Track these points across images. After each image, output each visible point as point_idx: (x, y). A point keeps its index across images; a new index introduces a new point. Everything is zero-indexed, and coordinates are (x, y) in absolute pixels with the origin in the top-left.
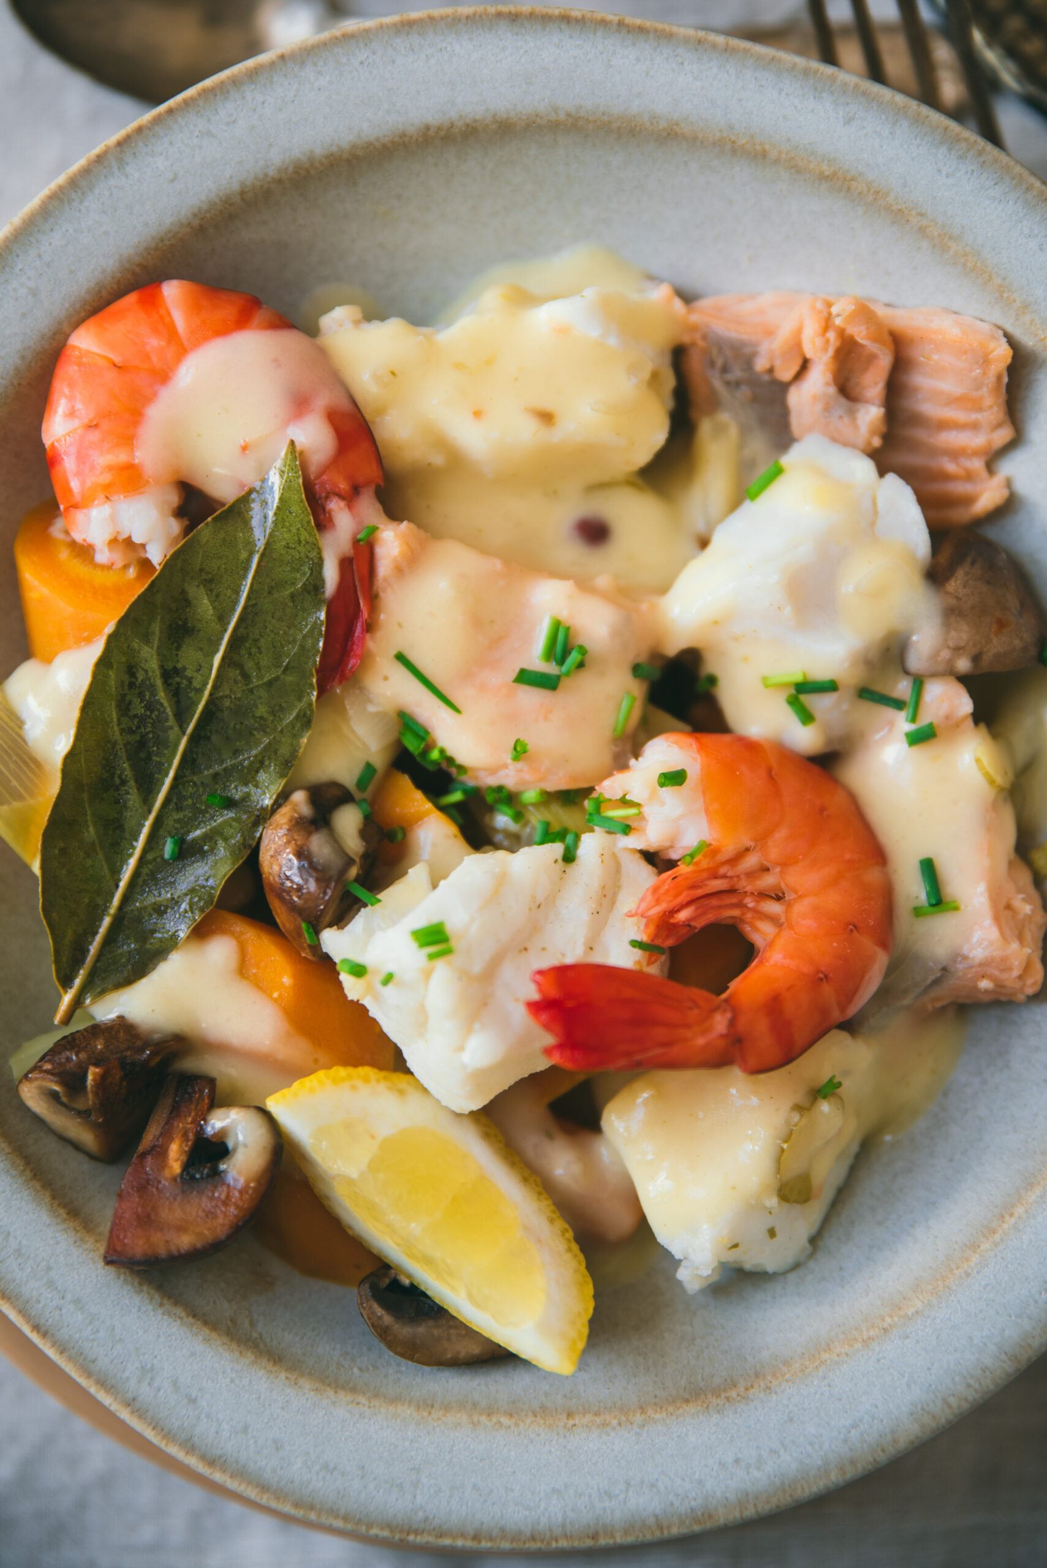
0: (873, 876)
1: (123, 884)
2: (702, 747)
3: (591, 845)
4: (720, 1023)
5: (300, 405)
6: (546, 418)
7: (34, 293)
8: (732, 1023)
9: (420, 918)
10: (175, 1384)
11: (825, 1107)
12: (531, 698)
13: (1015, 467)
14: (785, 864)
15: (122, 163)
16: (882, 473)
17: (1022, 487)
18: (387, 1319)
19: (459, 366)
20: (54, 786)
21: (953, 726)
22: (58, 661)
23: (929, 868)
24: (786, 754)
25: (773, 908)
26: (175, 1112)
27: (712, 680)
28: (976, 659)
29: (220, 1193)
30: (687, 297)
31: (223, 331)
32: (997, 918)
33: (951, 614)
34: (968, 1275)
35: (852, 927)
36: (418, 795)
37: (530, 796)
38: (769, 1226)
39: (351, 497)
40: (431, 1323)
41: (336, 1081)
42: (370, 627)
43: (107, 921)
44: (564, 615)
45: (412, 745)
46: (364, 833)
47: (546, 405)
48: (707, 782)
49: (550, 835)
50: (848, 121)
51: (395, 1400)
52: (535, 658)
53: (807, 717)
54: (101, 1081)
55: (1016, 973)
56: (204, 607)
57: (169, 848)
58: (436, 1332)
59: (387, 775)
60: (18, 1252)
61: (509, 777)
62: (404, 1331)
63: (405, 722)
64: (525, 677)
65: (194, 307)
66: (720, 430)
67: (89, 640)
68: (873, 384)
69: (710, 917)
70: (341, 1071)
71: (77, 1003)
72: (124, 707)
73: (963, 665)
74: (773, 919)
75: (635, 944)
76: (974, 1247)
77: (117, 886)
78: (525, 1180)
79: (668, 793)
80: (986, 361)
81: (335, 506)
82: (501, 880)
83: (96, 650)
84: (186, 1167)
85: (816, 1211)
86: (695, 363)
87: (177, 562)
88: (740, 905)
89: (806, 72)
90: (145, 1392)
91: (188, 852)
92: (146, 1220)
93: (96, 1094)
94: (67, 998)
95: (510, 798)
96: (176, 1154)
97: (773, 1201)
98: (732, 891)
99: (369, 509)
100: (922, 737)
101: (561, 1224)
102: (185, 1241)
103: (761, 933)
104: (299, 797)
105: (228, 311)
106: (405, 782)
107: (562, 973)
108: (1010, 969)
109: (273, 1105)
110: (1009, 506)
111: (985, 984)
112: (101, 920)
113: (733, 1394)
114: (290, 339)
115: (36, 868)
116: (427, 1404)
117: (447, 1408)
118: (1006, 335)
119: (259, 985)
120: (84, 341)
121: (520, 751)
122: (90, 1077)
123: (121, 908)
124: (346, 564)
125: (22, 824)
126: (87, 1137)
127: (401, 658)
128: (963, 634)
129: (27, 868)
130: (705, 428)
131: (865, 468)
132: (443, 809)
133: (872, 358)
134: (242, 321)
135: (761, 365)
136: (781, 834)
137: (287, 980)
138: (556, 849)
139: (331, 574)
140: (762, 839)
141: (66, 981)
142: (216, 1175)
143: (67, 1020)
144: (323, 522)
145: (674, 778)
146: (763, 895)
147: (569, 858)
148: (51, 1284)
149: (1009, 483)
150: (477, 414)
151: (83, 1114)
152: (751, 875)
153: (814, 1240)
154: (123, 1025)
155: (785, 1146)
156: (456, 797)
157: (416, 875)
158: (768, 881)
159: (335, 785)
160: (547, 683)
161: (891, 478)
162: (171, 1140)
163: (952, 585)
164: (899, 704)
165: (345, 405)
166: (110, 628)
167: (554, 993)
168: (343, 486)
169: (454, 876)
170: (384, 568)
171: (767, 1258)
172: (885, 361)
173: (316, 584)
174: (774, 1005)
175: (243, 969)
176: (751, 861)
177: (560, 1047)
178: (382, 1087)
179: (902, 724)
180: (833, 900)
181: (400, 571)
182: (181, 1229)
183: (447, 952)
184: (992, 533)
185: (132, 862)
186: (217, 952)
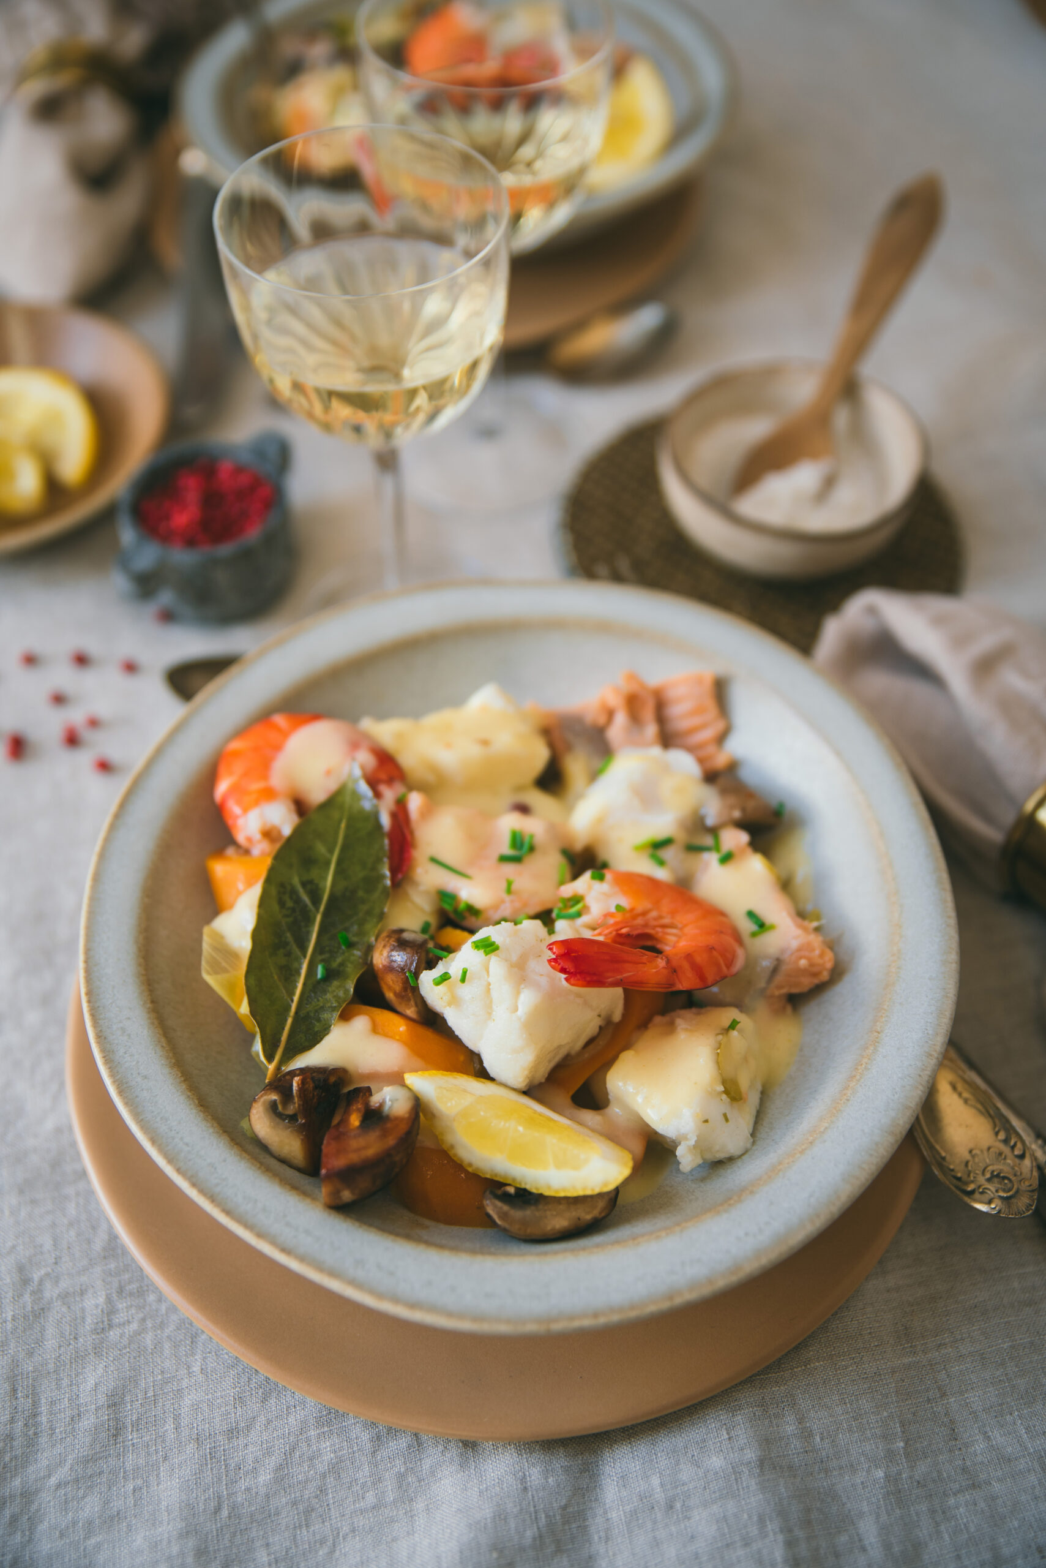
1: (296, 998)
4: (661, 963)
5: (354, 747)
6: (485, 743)
11: (733, 1036)
12: (509, 869)
13: (732, 744)
14: (672, 914)
16: (667, 747)
19: (436, 733)
21: (741, 851)
22: (238, 903)
23: (751, 914)
26: (349, 1102)
34: (848, 1100)
38: (724, 1112)
39: (390, 783)
40: (533, 1208)
42: (413, 844)
43: (290, 1021)
44: (517, 829)
45: (447, 907)
52: (507, 850)
53: (661, 863)
54: (302, 1086)
55: (817, 952)
56: (321, 848)
57: (321, 974)
58: (537, 1214)
59: (438, 930)
61: (507, 908)
63: (444, 896)
64: (504, 859)
66: (576, 758)
67: (256, 882)
68: (648, 714)
69: (639, 931)
71: (280, 1064)
72: (282, 904)
74: (674, 935)
76: (846, 1088)
77: (292, 1001)
81: (384, 787)
84: (362, 1124)
88: (653, 929)
91: (331, 975)
93: (300, 1097)
94: (272, 1066)
96: (355, 1121)
97: (721, 1093)
99: (400, 788)
100: (727, 858)
102: (370, 1153)
103: (670, 941)
105: (305, 719)
107: (563, 942)
108: (813, 950)
109: (408, 1082)
111: (803, 963)
112: (286, 1020)
113: (732, 1202)
119: (387, 1035)
121: (509, 891)
122: (295, 1084)
123: (296, 1013)
124: (394, 816)
125: (230, 987)
126: (296, 1146)
127: (434, 860)
128: (731, 800)
131: (658, 751)
133: (645, 701)
135: (589, 722)
137: (403, 1028)
139: (386, 822)
141: (270, 1058)
146: (664, 926)
148: (288, 1224)
150: (449, 745)
151: (293, 1120)
152: (656, 918)
155: (719, 1051)
158: (666, 920)
160: (516, 861)
162: (350, 1116)
164: (707, 849)
165: (377, 747)
168: (386, 778)
170: (414, 814)
172: (651, 704)
173: (378, 826)
175: (375, 1029)
176: (653, 913)
177: (573, 974)
179: (713, 857)
181: (421, 816)
182: (366, 1148)
183: (496, 949)
185: (300, 984)
186: (361, 1023)
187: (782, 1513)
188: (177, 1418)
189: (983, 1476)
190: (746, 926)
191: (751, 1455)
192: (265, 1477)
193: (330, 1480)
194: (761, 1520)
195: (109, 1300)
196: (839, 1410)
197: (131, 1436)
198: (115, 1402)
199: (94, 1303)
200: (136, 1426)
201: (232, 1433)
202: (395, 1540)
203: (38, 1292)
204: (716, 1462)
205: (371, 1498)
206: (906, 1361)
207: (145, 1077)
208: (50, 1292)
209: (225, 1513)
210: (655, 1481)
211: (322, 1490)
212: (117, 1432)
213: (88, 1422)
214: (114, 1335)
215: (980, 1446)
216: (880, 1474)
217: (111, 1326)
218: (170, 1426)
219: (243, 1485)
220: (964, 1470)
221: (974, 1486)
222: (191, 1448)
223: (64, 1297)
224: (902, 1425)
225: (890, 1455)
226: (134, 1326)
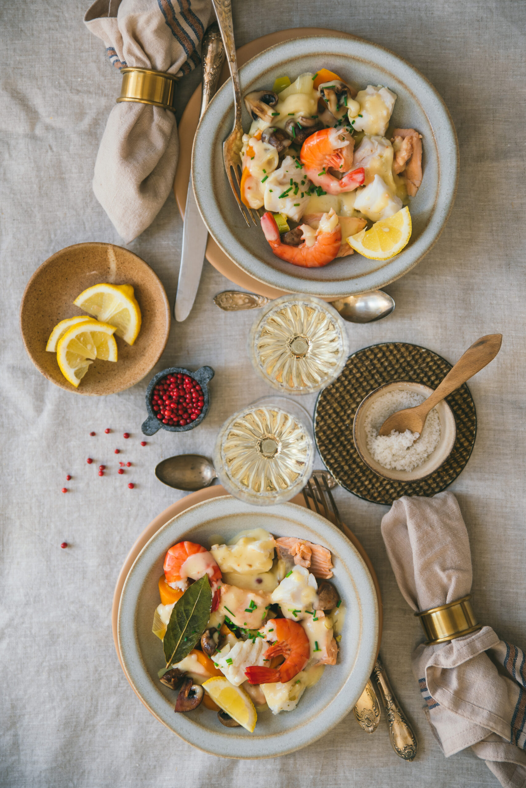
0: (306, 645)
2: (277, 623)
3: (257, 640)
4: (277, 675)
5: (208, 566)
6: (250, 566)
7: (162, 543)
8: (280, 675)
9: (227, 657)
10: (186, 731)
11: (297, 685)
12: (248, 614)
13: (334, 570)
14: (290, 644)
15: (177, 521)
16: (310, 573)
17: (335, 574)
18: (222, 719)
19: (235, 557)
20: (166, 629)
21: (321, 618)
22: (166, 606)
23: (317, 643)
24: (292, 620)
25: (288, 652)
26: (186, 685)
27: (280, 607)
28: (325, 608)
29: (194, 700)
30: (276, 537)
31: (195, 552)
32: (328, 653)
33: (320, 600)
35: (302, 656)
36: (228, 629)
37: (247, 630)
38: (288, 704)
39: (217, 581)
41: (214, 680)
42: (220, 602)
43: (175, 651)
44: (253, 600)
45: (227, 621)
46: (219, 638)
47: (250, 563)
48: (278, 630)
49: (251, 638)
50: (303, 516)
51: (224, 733)
52: (248, 607)
53: (296, 616)
54: (174, 681)
55: (330, 661)
56: (191, 599)
57: (185, 640)
58: (230, 722)
59: (223, 624)
60: (160, 708)
61: (244, 627)
62: (225, 722)
63: (226, 617)
64: (247, 610)
65: (190, 548)
66: (282, 563)
67: (172, 603)
68: (309, 558)
69: (277, 655)
70: (215, 678)
71: (170, 665)
72: (178, 616)
73: (323, 609)
74: (288, 654)
75: (264, 660)
77: (176, 646)
78: (246, 696)
79: (270, 633)
80: (327, 557)
81: (214, 583)
82: (242, 649)
83: (173, 606)
84: (188, 695)
85: (296, 702)
86: (278, 551)
87: (186, 592)
88: (283, 652)
89: (296, 507)
90: (181, 732)
91: (189, 640)
92: (182, 705)
93: (173, 683)
94: (168, 664)
95: (244, 630)
96: (187, 693)
97: (288, 701)
98: (281, 649)
99: (220, 583)
100: (316, 619)
101: (252, 704)
102: (188, 709)
103: (286, 656)
104: (207, 632)
105: (195, 549)
106: (226, 626)
107: (251, 668)
109: (203, 685)
110: (333, 576)
111: (325, 663)
113: (281, 734)
114: (207, 554)
115: (163, 641)
116: (229, 734)
117: (232, 735)
118: (331, 552)
119: (201, 663)
120: (171, 553)
121: (245, 624)
122: (172, 680)
123: (177, 650)
124: (216, 592)
125: (160, 634)
126: (171, 687)
127: (225, 607)
128: (322, 603)
129: (161, 640)
130: (279, 562)
131: (307, 572)
132: (232, 631)
133: (307, 554)
134: (198, 551)
135: (289, 553)
136: (290, 639)
137: (205, 662)
138: (251, 640)
139: (213, 594)
140: (286, 640)
141: (168, 661)
142: (193, 697)
143: (168, 668)
144: (211, 585)
145: (271, 630)
146: (286, 650)
147: (254, 642)
148: (165, 713)
149: (333, 573)
150: (239, 565)
151: (171, 685)
152: (285, 646)
153: (297, 705)
154: (177, 669)
156: (235, 629)
157: (228, 646)
158: (288, 647)
159: (214, 628)
160: (250, 611)
161: (311, 574)
162: (185, 690)
163: (321, 595)
164: (312, 613)
165: (215, 565)
166: (176, 602)
167: (249, 671)
168: (215, 580)
169: (234, 647)
170: (222, 593)
171: (288, 709)
172: (310, 554)
173: (211, 596)
174: (287, 671)
175: (198, 660)
176: (285, 644)
177: (250, 680)
178: (221, 680)
179: (312, 617)
180: (299, 650)
181: (225, 593)
182: (188, 707)
183: (232, 663)
184: (331, 580)
185: (179, 642)
186: (194, 657)
187: (282, 783)
188: (134, 715)
189: (339, 782)
190: (313, 646)
191: (278, 767)
192: (155, 736)
193: (171, 741)
194: (276, 784)
195: (119, 680)
196: (306, 759)
197: (122, 717)
198: (118, 708)
199: (115, 679)
200: (123, 714)
201: (148, 723)
202: (185, 760)
203: (100, 674)
204: (269, 767)
205: (181, 748)
206: (330, 748)
207: (133, 662)
208: (103, 674)
209: (143, 743)
210: (253, 766)
211: (169, 743)
212: (118, 715)
213: (110, 711)
214: (119, 689)
215: (342, 774)
216: (312, 777)
217: (119, 687)
218: (132, 717)
219: (149, 736)
220: (335, 780)
221: (336, 784)
222: (137, 724)
223: (107, 676)
224: (322, 766)
225: (316, 773)
226: (125, 688)
